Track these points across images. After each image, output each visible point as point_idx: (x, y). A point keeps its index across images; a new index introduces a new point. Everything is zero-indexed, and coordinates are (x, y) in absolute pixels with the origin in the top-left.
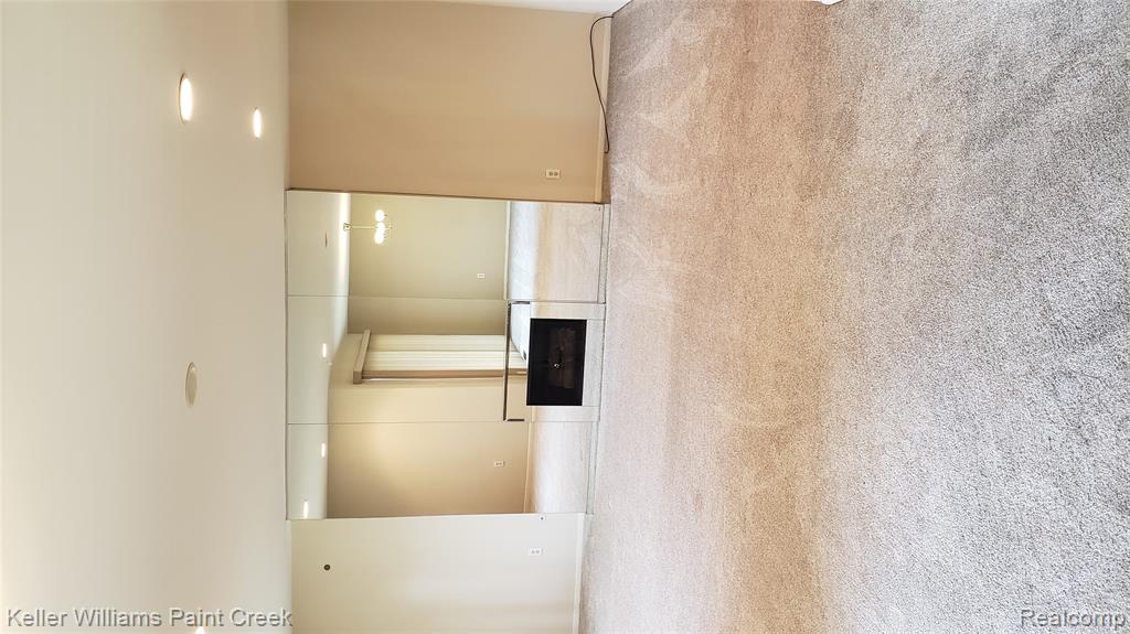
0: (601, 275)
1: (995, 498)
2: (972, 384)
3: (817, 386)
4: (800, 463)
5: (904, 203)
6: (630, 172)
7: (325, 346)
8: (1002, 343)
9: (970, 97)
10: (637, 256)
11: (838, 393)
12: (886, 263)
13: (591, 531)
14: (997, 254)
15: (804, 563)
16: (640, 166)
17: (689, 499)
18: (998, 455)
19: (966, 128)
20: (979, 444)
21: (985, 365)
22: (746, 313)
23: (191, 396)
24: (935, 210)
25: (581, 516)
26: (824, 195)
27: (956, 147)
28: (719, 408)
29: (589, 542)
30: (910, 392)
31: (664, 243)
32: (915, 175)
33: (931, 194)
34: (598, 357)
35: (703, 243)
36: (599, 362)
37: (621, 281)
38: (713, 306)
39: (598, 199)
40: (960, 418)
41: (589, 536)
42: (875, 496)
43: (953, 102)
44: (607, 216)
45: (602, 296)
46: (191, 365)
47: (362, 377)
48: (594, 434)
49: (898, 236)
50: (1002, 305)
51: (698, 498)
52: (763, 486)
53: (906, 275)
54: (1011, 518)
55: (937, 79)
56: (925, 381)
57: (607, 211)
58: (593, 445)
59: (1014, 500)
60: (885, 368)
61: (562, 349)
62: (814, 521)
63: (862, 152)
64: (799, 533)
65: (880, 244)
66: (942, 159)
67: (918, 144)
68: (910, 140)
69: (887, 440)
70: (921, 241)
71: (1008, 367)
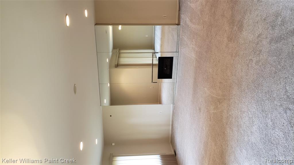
0: (178, 44)
1: (269, 133)
2: (266, 104)
3: (229, 91)
4: (224, 109)
5: (254, 51)
6: (185, 18)
7: (107, 59)
8: (275, 96)
9: (273, 28)
10: (187, 42)
11: (234, 95)
12: (248, 65)
13: (174, 108)
14: (276, 73)
15: (224, 133)
16: (188, 17)
17: (198, 109)
18: (271, 123)
19: (271, 36)
20: (267, 119)
21: (270, 100)
22: (213, 66)
23: (75, 92)
24: (261, 56)
25: (172, 105)
26: (234, 42)
27: (268, 40)
28: (206, 89)
29: (174, 111)
30: (251, 101)
31: (193, 41)
32: (257, 45)
33: (261, 51)
34: (176, 66)
35: (203, 44)
36: (177, 67)
37: (182, 47)
38: (205, 62)
39: (177, 23)
40: (263, 111)
41: (174, 109)
42: (241, 123)
43: (268, 28)
44: (179, 28)
45: (178, 50)
46: (75, 84)
47: (118, 66)
48: (175, 85)
49: (252, 59)
50: (275, 86)
51: (200, 109)
52: (215, 111)
53: (253, 71)
54: (272, 139)
55: (265, 20)
56: (255, 99)
57: (179, 27)
58: (175, 88)
59: (274, 135)
60: (246, 92)
61: (167, 64)
62: (227, 124)
63: (244, 33)
64: (223, 126)
65: (247, 60)
66: (264, 43)
67: (259, 36)
68: (257, 34)
69: (245, 110)
70: (257, 62)
71: (275, 102)
